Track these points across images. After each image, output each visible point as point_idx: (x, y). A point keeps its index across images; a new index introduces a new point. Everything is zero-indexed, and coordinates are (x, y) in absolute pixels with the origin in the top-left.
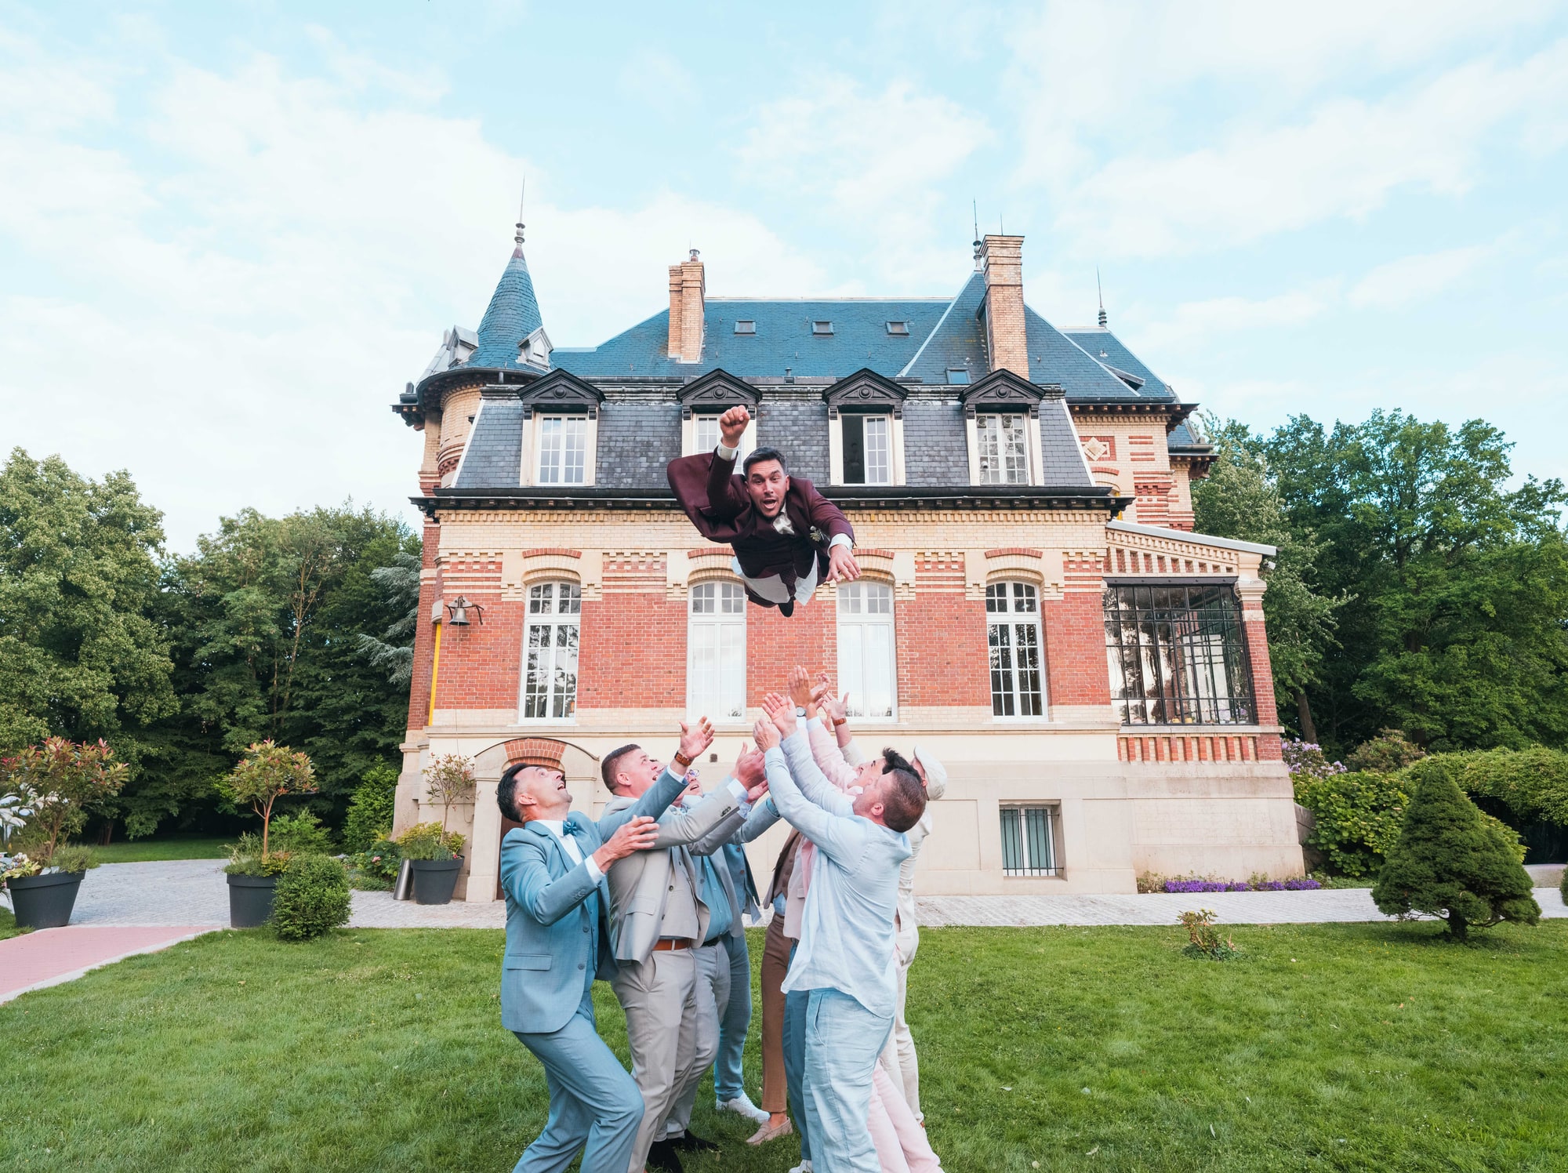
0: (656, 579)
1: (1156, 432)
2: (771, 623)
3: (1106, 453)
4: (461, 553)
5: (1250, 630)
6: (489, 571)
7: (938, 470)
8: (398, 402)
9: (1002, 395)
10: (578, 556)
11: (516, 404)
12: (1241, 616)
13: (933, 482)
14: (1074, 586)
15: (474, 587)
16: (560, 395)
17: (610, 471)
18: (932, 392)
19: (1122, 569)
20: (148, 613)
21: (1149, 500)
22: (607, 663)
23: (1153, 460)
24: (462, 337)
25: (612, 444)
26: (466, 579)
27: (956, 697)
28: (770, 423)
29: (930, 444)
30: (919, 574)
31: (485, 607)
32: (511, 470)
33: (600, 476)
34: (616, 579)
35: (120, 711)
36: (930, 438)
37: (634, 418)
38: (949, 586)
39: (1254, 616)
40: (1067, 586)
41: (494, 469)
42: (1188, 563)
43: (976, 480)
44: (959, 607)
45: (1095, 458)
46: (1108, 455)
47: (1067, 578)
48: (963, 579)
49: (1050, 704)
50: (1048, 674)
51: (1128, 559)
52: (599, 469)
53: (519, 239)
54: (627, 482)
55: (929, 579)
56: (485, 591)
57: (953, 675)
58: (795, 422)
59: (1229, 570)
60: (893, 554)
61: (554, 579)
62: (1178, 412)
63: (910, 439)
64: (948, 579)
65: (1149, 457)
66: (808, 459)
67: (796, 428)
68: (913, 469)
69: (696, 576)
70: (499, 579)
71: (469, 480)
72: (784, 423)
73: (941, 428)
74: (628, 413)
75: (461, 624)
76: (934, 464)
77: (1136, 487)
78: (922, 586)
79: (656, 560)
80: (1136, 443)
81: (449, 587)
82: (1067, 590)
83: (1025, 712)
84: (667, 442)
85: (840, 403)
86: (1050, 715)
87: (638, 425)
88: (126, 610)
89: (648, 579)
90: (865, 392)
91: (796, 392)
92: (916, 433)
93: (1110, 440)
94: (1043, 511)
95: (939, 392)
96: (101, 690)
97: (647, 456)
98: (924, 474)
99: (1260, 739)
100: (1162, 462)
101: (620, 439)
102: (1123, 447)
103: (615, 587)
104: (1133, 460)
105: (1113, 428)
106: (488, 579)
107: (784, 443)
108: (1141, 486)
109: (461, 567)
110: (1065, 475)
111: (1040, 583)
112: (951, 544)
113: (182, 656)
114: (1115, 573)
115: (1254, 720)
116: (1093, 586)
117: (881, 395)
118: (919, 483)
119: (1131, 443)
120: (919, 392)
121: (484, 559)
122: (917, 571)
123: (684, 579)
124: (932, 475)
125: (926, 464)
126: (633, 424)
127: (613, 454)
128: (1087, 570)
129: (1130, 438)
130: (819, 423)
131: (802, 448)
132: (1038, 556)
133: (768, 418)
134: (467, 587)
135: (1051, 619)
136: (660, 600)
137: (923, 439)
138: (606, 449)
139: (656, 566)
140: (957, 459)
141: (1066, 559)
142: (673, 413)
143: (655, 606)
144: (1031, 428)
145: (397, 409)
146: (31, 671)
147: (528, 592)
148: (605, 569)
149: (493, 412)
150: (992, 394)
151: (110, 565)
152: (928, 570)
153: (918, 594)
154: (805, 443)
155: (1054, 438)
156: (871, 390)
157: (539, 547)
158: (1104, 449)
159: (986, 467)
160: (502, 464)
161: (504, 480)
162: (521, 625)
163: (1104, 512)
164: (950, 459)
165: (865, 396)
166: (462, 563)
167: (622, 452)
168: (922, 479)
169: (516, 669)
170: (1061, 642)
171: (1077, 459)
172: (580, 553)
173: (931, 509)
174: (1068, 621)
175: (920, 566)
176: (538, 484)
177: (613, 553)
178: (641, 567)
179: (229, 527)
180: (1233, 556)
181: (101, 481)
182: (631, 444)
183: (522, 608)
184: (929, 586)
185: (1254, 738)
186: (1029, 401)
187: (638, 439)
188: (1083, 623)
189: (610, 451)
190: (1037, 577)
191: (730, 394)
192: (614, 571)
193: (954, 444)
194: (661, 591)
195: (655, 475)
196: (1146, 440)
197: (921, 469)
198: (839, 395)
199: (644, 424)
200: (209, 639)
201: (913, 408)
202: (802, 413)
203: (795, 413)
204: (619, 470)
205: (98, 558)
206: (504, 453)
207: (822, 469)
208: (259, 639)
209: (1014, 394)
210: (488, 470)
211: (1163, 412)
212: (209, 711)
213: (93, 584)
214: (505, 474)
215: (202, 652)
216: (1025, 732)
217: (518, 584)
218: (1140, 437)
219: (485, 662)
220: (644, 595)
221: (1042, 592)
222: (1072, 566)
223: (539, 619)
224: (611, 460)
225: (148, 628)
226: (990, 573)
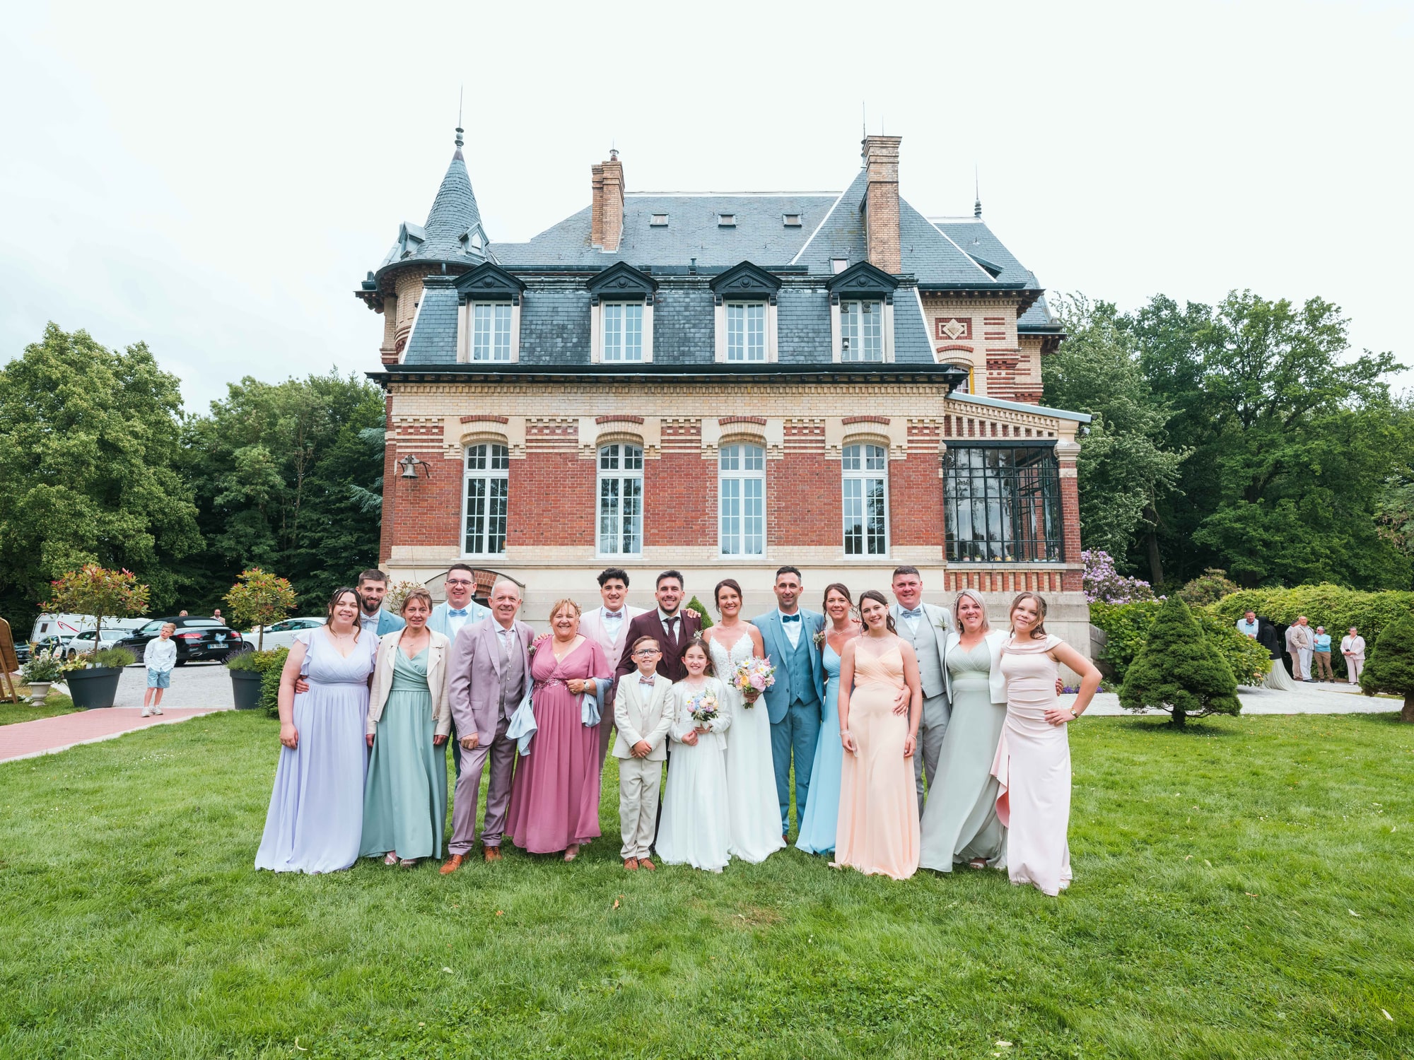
0: (570, 441)
1: (1008, 314)
2: (664, 478)
3: (963, 333)
4: (410, 419)
5: (1064, 485)
6: (434, 434)
7: (806, 349)
8: (360, 289)
9: (862, 284)
10: (505, 421)
11: (453, 293)
12: (1058, 473)
13: (801, 360)
14: (916, 448)
15: (421, 447)
16: (488, 285)
17: (531, 351)
18: (804, 282)
19: (960, 433)
20: (175, 467)
21: (999, 374)
22: (530, 510)
23: (1004, 338)
24: (410, 231)
25: (533, 327)
26: (415, 440)
27: (814, 538)
28: (666, 309)
29: (800, 327)
30: (787, 438)
31: (431, 464)
32: (449, 349)
33: (523, 354)
34: (537, 441)
35: (157, 547)
36: (800, 322)
37: (552, 305)
38: (812, 448)
39: (1068, 473)
40: (909, 448)
41: (435, 349)
42: (1016, 429)
43: (837, 358)
44: (819, 465)
45: (954, 337)
46: (965, 335)
47: (910, 441)
48: (823, 441)
49: (891, 545)
50: (891, 520)
51: (965, 425)
52: (522, 348)
53: (459, 142)
54: (546, 360)
55: (795, 441)
56: (430, 450)
57: (812, 521)
58: (687, 308)
59: (1051, 434)
60: (765, 421)
61: (486, 440)
62: (1026, 296)
63: (783, 322)
64: (811, 441)
65: (1000, 336)
66: (697, 340)
67: (687, 313)
68: (785, 349)
69: (603, 439)
70: (441, 441)
71: (416, 358)
72: (678, 309)
73: (810, 313)
74: (547, 300)
75: (411, 477)
76: (803, 344)
77: (988, 362)
78: (789, 448)
79: (568, 427)
80: (990, 324)
81: (401, 447)
82: (909, 451)
83: (871, 551)
84: (579, 325)
85: (724, 291)
86: (891, 553)
87: (555, 310)
88: (155, 464)
89: (563, 441)
90: (746, 281)
91: (688, 282)
92: (789, 318)
93: (968, 321)
94: (892, 385)
95: (809, 282)
96: (139, 531)
97: (563, 338)
98: (793, 353)
99: (1066, 574)
100: (1012, 341)
101: (539, 322)
102: (979, 328)
103: (536, 447)
104: (986, 339)
105: (970, 311)
106: (432, 441)
107: (677, 326)
108: (992, 362)
109: (410, 431)
110: (913, 354)
111: (888, 446)
112: (814, 413)
113: (204, 502)
114: (954, 437)
115: (1063, 559)
116: (931, 448)
117: (758, 284)
118: (789, 360)
119: (986, 324)
120: (793, 281)
121: (429, 425)
122: (785, 435)
123: (592, 441)
124: (801, 353)
125: (796, 345)
126: (550, 309)
127: (534, 336)
128: (927, 435)
129: (985, 319)
130: (707, 309)
131: (692, 330)
132: (887, 422)
133: (664, 304)
134: (416, 447)
135: (895, 475)
136: (573, 458)
137: (794, 322)
138: (528, 332)
139: (570, 431)
140: (822, 340)
141: (910, 425)
142: (584, 300)
143: (570, 464)
144: (886, 312)
145: (359, 294)
146: (80, 515)
147: (467, 452)
148: (528, 432)
149: (434, 299)
150: (854, 283)
151: (139, 426)
152: (794, 434)
153: (785, 454)
154: (694, 326)
155: (905, 322)
156: (751, 281)
157: (474, 414)
158: (962, 329)
159: (847, 347)
160: (442, 344)
161: (444, 358)
162: (461, 478)
163: (943, 385)
164: (817, 339)
165: (746, 285)
166: (411, 427)
167: (541, 334)
168: (791, 358)
169: (458, 514)
170: (902, 494)
171: (923, 340)
172: (507, 420)
173: (798, 383)
174: (909, 477)
175: (788, 431)
176: (473, 361)
177: (534, 420)
178: (558, 431)
179: (235, 393)
180: (1054, 423)
181: (123, 353)
182: (549, 327)
183: (461, 464)
184: (795, 448)
185: (1061, 573)
186: (885, 290)
187: (555, 322)
188: (921, 478)
189: (531, 333)
190: (886, 441)
191: (631, 284)
192: (535, 434)
193: (821, 327)
194: (574, 451)
195: (568, 354)
196: (999, 321)
197: (791, 349)
198: (723, 285)
199: (559, 309)
200: (227, 489)
201: (787, 295)
202: (693, 300)
203: (687, 300)
204: (539, 349)
205: (128, 420)
206: (444, 335)
207: (708, 349)
209: (872, 283)
210: (430, 349)
211: (1014, 296)
212: (230, 549)
213: (128, 443)
214: (444, 353)
215: (219, 500)
216: (869, 567)
217: (457, 445)
218: (994, 319)
219: (432, 508)
220: (560, 454)
221: (889, 453)
222: (914, 431)
223: (475, 474)
224: (532, 341)
225: (175, 479)
226: (846, 437)
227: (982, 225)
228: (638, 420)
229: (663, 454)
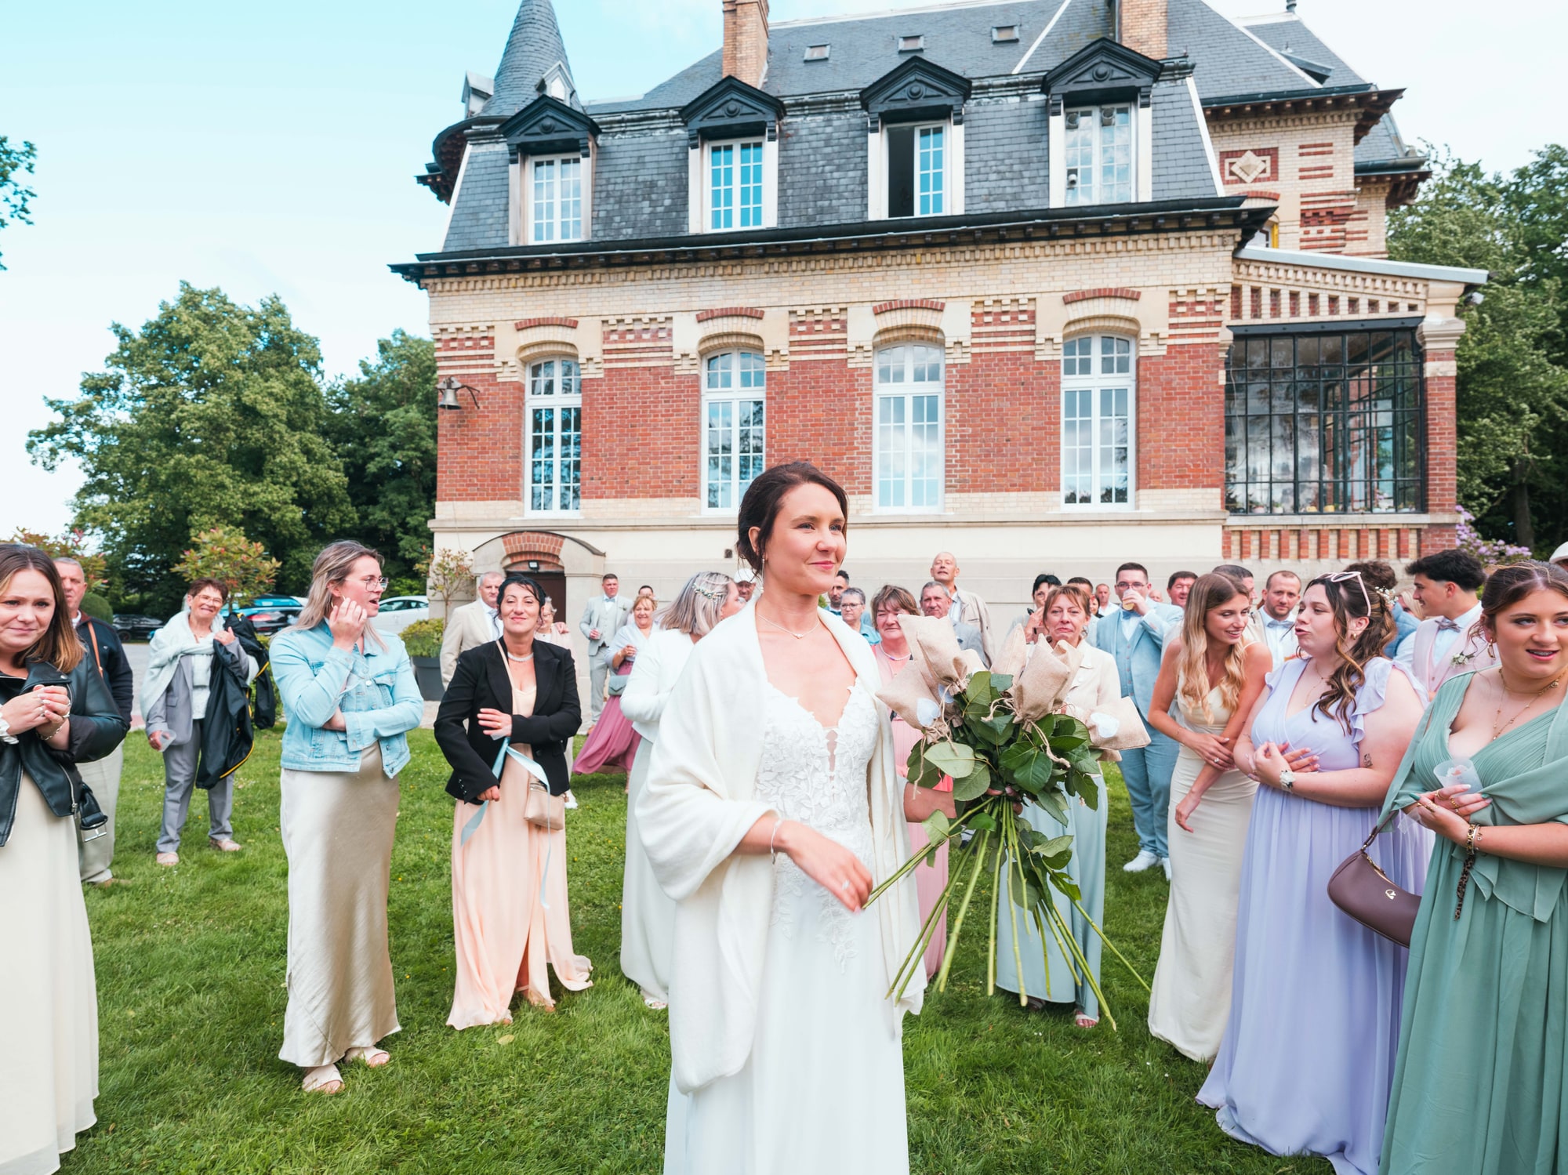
0: (662, 349)
1: (1339, 134)
2: (795, 397)
3: (1264, 171)
4: (452, 329)
5: (1432, 388)
6: (483, 347)
7: (1008, 190)
8: (425, 172)
9: (1100, 77)
10: (574, 325)
11: (502, 148)
12: (1421, 370)
13: (1000, 206)
14: (1182, 336)
15: (468, 367)
16: (547, 130)
17: (607, 221)
18: (1009, 85)
19: (1256, 312)
20: (325, 433)
21: (1320, 232)
22: (611, 449)
23: (1331, 176)
24: (473, 83)
25: (611, 187)
26: (460, 358)
27: (1016, 481)
28: (798, 146)
29: (1000, 156)
30: (976, 330)
31: (480, 388)
32: (499, 227)
33: (596, 227)
34: (618, 351)
35: (305, 519)
36: (1000, 149)
37: (636, 154)
38: (1014, 343)
39: (1440, 369)
40: (1171, 336)
41: (481, 228)
42: (1353, 303)
43: (1058, 199)
44: (1027, 369)
45: (1248, 179)
46: (1268, 174)
47: (1172, 326)
48: (1033, 332)
49: (1138, 488)
50: (1138, 451)
51: (1266, 300)
52: (595, 219)
54: (628, 233)
55: (989, 334)
56: (480, 371)
57: (1013, 455)
58: (828, 142)
59: (1412, 308)
60: (943, 305)
61: (554, 354)
62: (1374, 105)
63: (974, 151)
64: (1014, 333)
65: (1325, 172)
66: (842, 189)
67: (828, 150)
68: (976, 192)
69: (708, 344)
70: (492, 357)
71: (456, 243)
72: (814, 144)
73: (1016, 133)
74: (630, 148)
75: (450, 407)
76: (1004, 183)
77: (1303, 215)
78: (980, 345)
79: (660, 327)
80: (1309, 154)
81: (443, 368)
82: (1171, 342)
83: (1106, 501)
84: (673, 179)
85: (883, 108)
86: (1137, 501)
87: (641, 162)
88: (302, 429)
89: (652, 349)
90: (915, 90)
91: (831, 102)
92: (982, 143)
93: (1273, 153)
94: (1146, 236)
95: (1016, 84)
96: (285, 503)
97: (651, 200)
98: (989, 198)
99: (1427, 531)
100: (1344, 179)
101: (620, 180)
102: (1290, 160)
103: (617, 360)
104: (1302, 178)
105: (1277, 136)
106: (481, 357)
107: (813, 170)
108: (1309, 214)
109: (453, 344)
110: (1183, 185)
111: (1136, 335)
112: (1019, 288)
113: (355, 472)
114: (1247, 319)
115: (1423, 507)
116: (1207, 335)
117: (935, 93)
118: (981, 208)
119: (1301, 155)
120: (990, 86)
121: (476, 335)
122: (973, 325)
123: (693, 349)
124: (1000, 197)
125: (993, 184)
126: (635, 160)
127: (612, 200)
128: (1202, 313)
129: (1302, 147)
130: (859, 140)
131: (836, 175)
132: (1134, 297)
133: (794, 139)
134: (462, 367)
135: (1147, 380)
136: (667, 373)
137: (991, 150)
138: (603, 195)
139: (662, 334)
140: (1034, 173)
141: (1173, 300)
142: (681, 143)
143: (662, 382)
144: (1142, 118)
145: (422, 180)
146: (222, 486)
147: (528, 372)
148: (606, 339)
149: (480, 159)
150: (1087, 77)
151: (277, 387)
152: (988, 324)
153: (974, 355)
154: (839, 168)
155: (1171, 134)
156: (923, 88)
157: (532, 317)
158: (1262, 166)
159: (1073, 182)
160: (490, 221)
161: (493, 240)
162: (521, 408)
163: (1232, 231)
164: (1026, 174)
165: (915, 96)
166: (454, 340)
167: (621, 196)
168: (983, 205)
169: (518, 457)
170: (1157, 410)
171: (1201, 161)
172: (576, 323)
173: (994, 242)
174: (1169, 382)
175: (978, 318)
176: (532, 242)
177: (612, 321)
178: (646, 336)
179: (384, 347)
180: (1420, 288)
181: (258, 309)
182: (632, 186)
183: (520, 388)
184: (988, 344)
185: (1419, 531)
186: (1137, 83)
187: (640, 179)
188: (1190, 383)
189: (608, 197)
190: (1133, 327)
191: (746, 110)
192: (615, 342)
193: (1033, 154)
194: (667, 363)
195: (658, 222)
196: (1324, 149)
197: (985, 191)
198: (881, 99)
199: (647, 159)
200: (378, 455)
201: (981, 109)
202: (837, 129)
203: (829, 130)
204: (617, 219)
205: (267, 381)
206: (493, 208)
207: (859, 201)
208: (418, 454)
209: (1117, 74)
210: (475, 229)
211: (1352, 106)
212: (384, 521)
213: (267, 406)
214: (493, 233)
215: (372, 467)
216: (1100, 522)
217: (513, 360)
218: (1315, 146)
219: (484, 451)
220: (649, 369)
221: (1138, 345)
222: (1181, 309)
223: (542, 401)
224: (609, 207)
225: (320, 445)
226: (1069, 324)
227: (1297, 24)
228: (755, 315)
229: (792, 362)
